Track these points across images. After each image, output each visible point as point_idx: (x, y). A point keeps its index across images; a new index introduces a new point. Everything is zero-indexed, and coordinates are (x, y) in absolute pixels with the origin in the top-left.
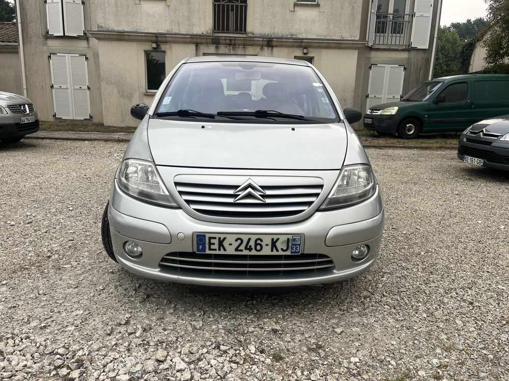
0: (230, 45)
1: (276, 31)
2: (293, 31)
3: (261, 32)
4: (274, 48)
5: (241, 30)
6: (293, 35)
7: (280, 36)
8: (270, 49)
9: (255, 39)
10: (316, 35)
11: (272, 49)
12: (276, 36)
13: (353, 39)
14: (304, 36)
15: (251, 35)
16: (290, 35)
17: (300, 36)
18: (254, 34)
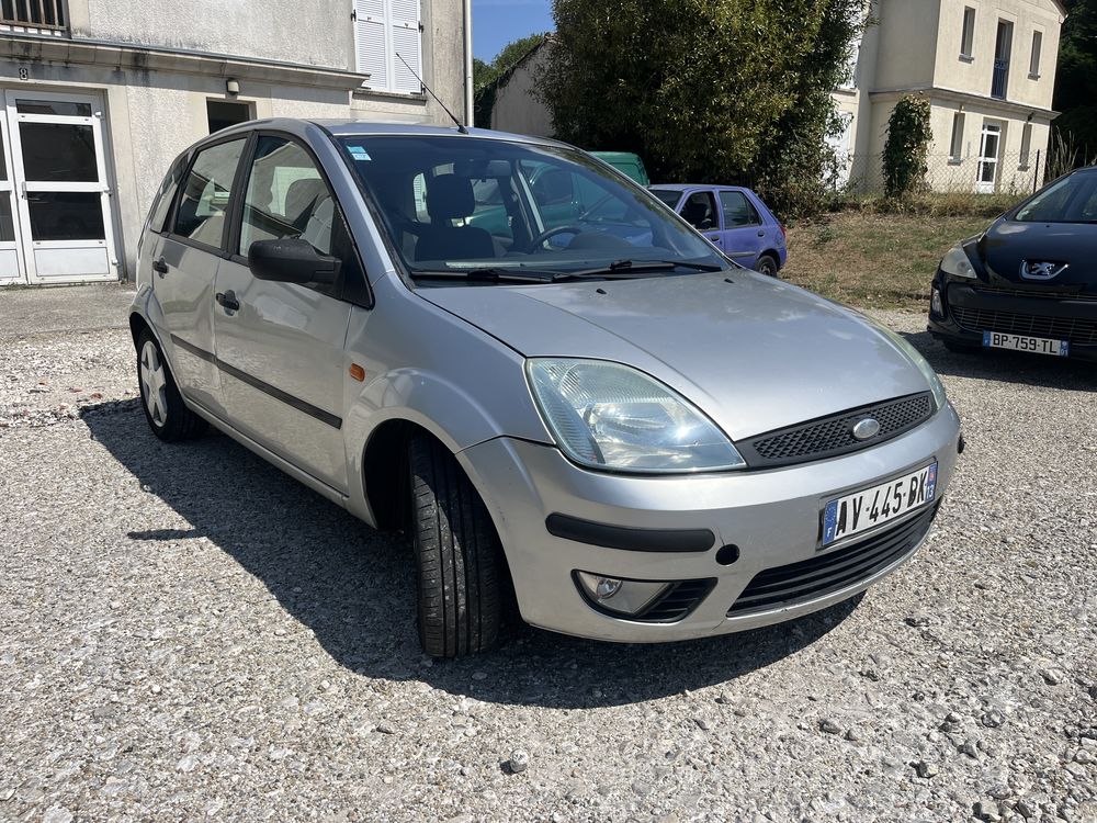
0: (23, 58)
1: (151, 32)
2: (195, 36)
3: (110, 31)
4: (151, 74)
5: (50, 20)
6: (196, 45)
7: (162, 44)
8: (140, 75)
9: (98, 47)
10: (254, 50)
11: (147, 75)
12: (155, 44)
13: (335, 67)
14: (222, 50)
15: (84, 37)
16: (188, 45)
17: (214, 50)
18: (90, 35)
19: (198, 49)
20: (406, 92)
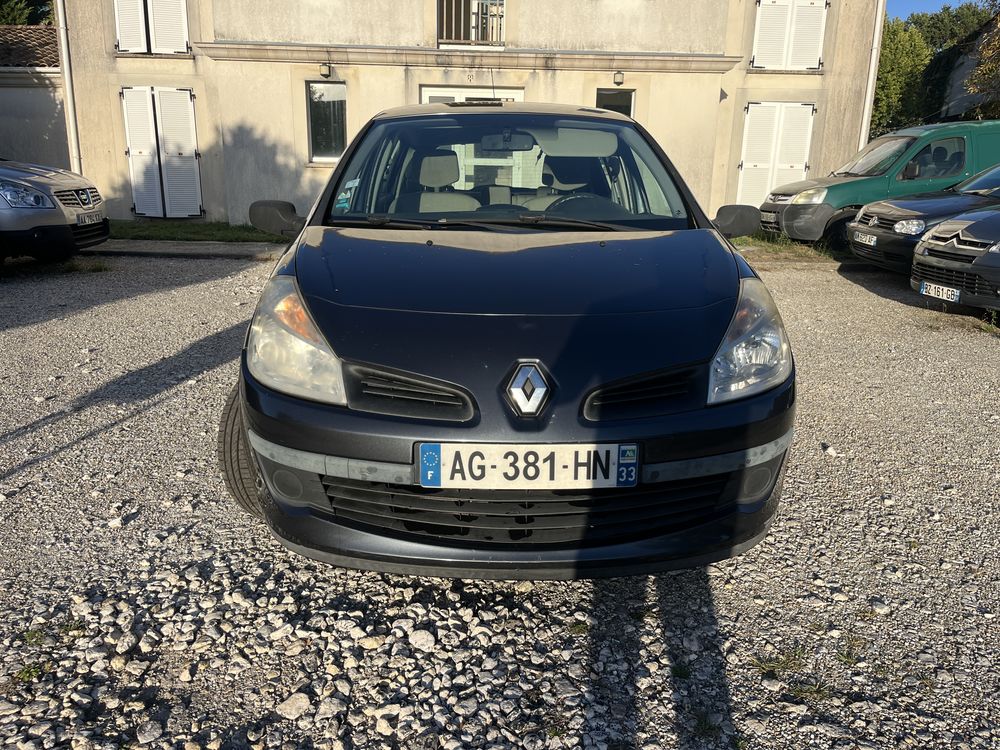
0: (472, 67)
1: (562, 40)
2: (595, 39)
3: (532, 42)
4: (557, 72)
6: (594, 47)
7: (569, 48)
8: (550, 73)
9: (520, 55)
10: (641, 47)
11: (554, 74)
12: (562, 49)
13: (712, 52)
14: (616, 49)
15: (514, 47)
16: (588, 47)
17: (609, 49)
18: (517, 46)
19: (597, 49)
20: (803, 68)
